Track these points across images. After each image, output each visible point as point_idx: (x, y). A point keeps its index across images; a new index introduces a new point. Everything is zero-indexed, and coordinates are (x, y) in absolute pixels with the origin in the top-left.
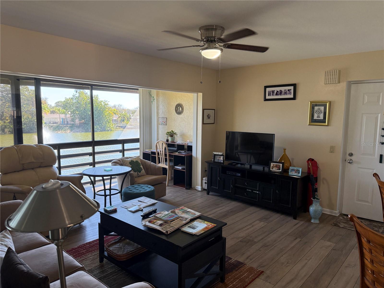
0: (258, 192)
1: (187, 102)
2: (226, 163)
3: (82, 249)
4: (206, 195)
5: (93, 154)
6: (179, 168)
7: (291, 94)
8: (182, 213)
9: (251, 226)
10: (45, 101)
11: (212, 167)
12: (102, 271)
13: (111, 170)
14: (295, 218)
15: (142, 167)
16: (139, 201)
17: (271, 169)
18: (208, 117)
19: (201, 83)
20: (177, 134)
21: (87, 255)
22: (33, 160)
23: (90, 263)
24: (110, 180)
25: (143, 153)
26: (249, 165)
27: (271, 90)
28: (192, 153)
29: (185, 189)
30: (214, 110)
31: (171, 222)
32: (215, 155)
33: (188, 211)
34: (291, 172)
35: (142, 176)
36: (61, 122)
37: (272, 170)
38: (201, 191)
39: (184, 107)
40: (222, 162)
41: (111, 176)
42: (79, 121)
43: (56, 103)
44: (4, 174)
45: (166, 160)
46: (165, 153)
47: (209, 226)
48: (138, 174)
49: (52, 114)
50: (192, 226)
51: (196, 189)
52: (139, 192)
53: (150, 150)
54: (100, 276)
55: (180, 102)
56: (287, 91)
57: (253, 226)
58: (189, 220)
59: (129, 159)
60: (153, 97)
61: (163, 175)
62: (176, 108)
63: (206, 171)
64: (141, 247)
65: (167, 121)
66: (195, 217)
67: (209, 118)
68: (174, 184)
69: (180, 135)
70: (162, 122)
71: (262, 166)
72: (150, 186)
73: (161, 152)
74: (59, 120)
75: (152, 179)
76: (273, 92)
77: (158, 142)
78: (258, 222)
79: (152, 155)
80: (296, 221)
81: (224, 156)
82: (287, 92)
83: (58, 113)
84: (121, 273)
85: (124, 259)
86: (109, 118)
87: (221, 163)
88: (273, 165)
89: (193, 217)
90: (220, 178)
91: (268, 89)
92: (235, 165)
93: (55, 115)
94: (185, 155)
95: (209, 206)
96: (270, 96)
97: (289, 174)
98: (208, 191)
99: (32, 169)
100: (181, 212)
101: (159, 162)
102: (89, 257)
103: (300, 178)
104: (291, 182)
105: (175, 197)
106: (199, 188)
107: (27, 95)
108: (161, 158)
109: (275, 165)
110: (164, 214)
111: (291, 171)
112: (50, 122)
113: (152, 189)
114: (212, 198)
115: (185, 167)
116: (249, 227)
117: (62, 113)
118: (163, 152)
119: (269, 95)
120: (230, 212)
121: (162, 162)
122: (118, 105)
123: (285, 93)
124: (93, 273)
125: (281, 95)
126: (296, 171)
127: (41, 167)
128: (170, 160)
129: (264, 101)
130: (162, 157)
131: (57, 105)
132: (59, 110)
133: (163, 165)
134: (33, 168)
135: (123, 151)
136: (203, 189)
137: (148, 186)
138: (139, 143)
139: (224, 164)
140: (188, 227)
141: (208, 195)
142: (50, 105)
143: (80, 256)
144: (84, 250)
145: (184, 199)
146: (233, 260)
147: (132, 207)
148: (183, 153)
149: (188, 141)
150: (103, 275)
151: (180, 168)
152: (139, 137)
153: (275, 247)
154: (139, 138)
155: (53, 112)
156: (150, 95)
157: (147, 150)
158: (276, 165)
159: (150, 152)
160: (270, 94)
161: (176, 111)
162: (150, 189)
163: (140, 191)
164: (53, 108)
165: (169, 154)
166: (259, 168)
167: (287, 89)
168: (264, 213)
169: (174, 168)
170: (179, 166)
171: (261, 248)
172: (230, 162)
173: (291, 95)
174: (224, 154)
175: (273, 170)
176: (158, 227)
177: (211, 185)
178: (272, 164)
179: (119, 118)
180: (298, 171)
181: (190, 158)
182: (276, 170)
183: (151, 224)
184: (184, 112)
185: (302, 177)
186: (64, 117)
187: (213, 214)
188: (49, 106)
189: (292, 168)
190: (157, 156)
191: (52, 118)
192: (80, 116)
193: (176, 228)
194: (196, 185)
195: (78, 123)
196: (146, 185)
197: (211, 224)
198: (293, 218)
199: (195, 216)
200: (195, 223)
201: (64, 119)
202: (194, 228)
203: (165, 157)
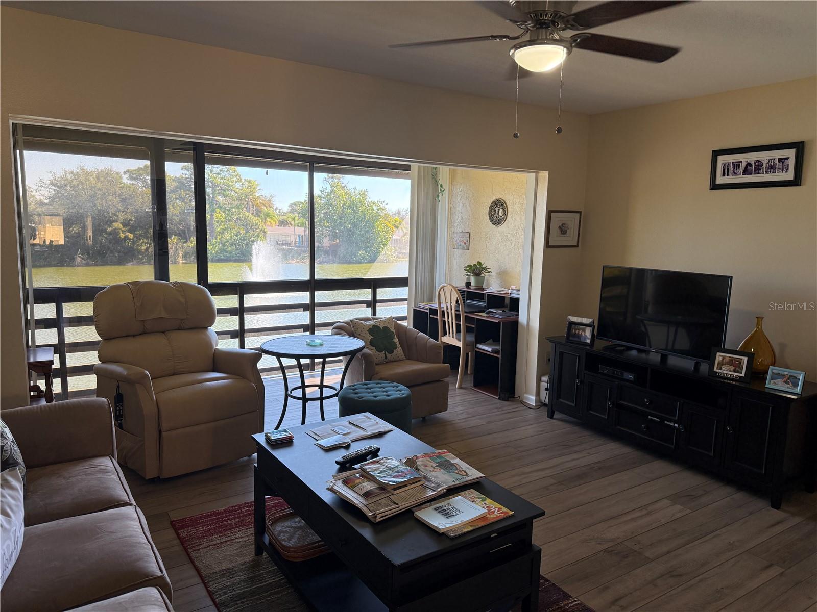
0: (676, 425)
1: (515, 196)
2: (600, 344)
3: (231, 517)
4: (546, 418)
5: (311, 307)
6: (486, 348)
7: (788, 169)
8: (434, 468)
9: (644, 512)
10: (269, 200)
11: (561, 354)
12: (251, 578)
13: (322, 345)
14: (776, 505)
15: (396, 340)
16: (350, 423)
17: (715, 370)
18: (561, 232)
19: (516, 136)
20: (489, 270)
21: (236, 532)
22: (164, 314)
23: (235, 552)
24: (321, 366)
25: (414, 309)
26: (660, 355)
27: (732, 161)
28: (518, 315)
29: (498, 398)
30: (579, 214)
31: (395, 489)
32: (571, 324)
33: (453, 465)
34: (772, 381)
35: (395, 361)
36: (298, 243)
37: (717, 371)
38: (536, 406)
39: (508, 206)
40: (588, 341)
41: (324, 356)
42: (330, 242)
43: (291, 206)
44: (106, 340)
45: (458, 331)
46: (458, 313)
47: (493, 513)
48: (386, 358)
49: (281, 226)
50: (445, 508)
51: (524, 401)
52: (373, 398)
53: (427, 305)
54: (243, 590)
55: (501, 197)
56: (777, 162)
57: (649, 513)
58: (443, 489)
59: (368, 323)
60: (441, 186)
61: (443, 363)
62: (490, 210)
63: (549, 360)
64: (320, 541)
65: (471, 241)
66: (462, 484)
67: (564, 234)
68: (475, 386)
69: (496, 273)
70: (460, 241)
71: (691, 359)
72: (402, 387)
73: (448, 309)
74: (293, 239)
75: (413, 371)
76: (736, 165)
77: (443, 287)
78: (666, 502)
79: (431, 316)
80: (777, 514)
81: (594, 326)
82: (775, 164)
83: (291, 225)
84: (289, 591)
85: (298, 558)
86: (385, 236)
87: (586, 344)
88: (721, 358)
89: (457, 482)
90: (581, 382)
91: (722, 159)
92: (621, 352)
93: (287, 228)
94: (501, 320)
95: (545, 448)
96: (728, 175)
97: (766, 386)
98: (551, 408)
99: (163, 332)
100: (434, 465)
101: (445, 334)
102: (239, 538)
103: (797, 399)
104: (771, 408)
105: (469, 416)
106: (532, 399)
107: (238, 190)
108: (449, 322)
109: (727, 360)
110: (386, 464)
111: (772, 379)
112: (277, 242)
113: (403, 394)
114: (559, 427)
115: (499, 348)
116: (638, 514)
117: (299, 225)
118: (452, 310)
119: (725, 173)
120: (596, 467)
121: (450, 333)
122: (405, 210)
123: (772, 168)
124: (233, 578)
125: (758, 173)
126: (789, 379)
127: (182, 329)
128: (468, 330)
129: (710, 189)
130: (451, 321)
131: (293, 209)
132: (294, 219)
133: (450, 339)
134: (165, 332)
135: (373, 304)
136: (539, 404)
137: (397, 387)
138: (407, 288)
139: (595, 349)
140: (435, 509)
141: (549, 419)
142: (280, 210)
143: (220, 532)
144: (235, 518)
145: (489, 422)
146: (571, 603)
147: (329, 436)
148: (497, 315)
149: (514, 287)
150: (249, 589)
151: (489, 349)
152: (407, 276)
153: (701, 581)
154: (407, 278)
155: (283, 223)
156: (435, 181)
157: (422, 304)
158: (732, 359)
159: (427, 309)
160: (726, 170)
161: (491, 216)
162: (399, 394)
163: (377, 397)
164: (285, 214)
165: (466, 316)
166: (686, 364)
167: (777, 158)
168: (689, 480)
169: (476, 348)
170: (488, 345)
171: (658, 578)
172: (609, 343)
173: (787, 172)
174: (596, 324)
175: (721, 371)
176: (361, 498)
177: (559, 397)
178: (720, 356)
179: (404, 236)
180: (793, 381)
181: (513, 327)
182: (730, 371)
183: (345, 488)
184: (507, 219)
185: (803, 396)
186: (303, 234)
187: (551, 468)
188: (278, 211)
189: (774, 371)
190: (441, 319)
191: (280, 234)
192: (331, 231)
193: (401, 508)
194: (525, 393)
195: (328, 245)
196: (395, 384)
197: (500, 509)
198: (770, 504)
199: (465, 480)
200: (458, 501)
201: (303, 236)
202: (447, 514)
203: (457, 322)
